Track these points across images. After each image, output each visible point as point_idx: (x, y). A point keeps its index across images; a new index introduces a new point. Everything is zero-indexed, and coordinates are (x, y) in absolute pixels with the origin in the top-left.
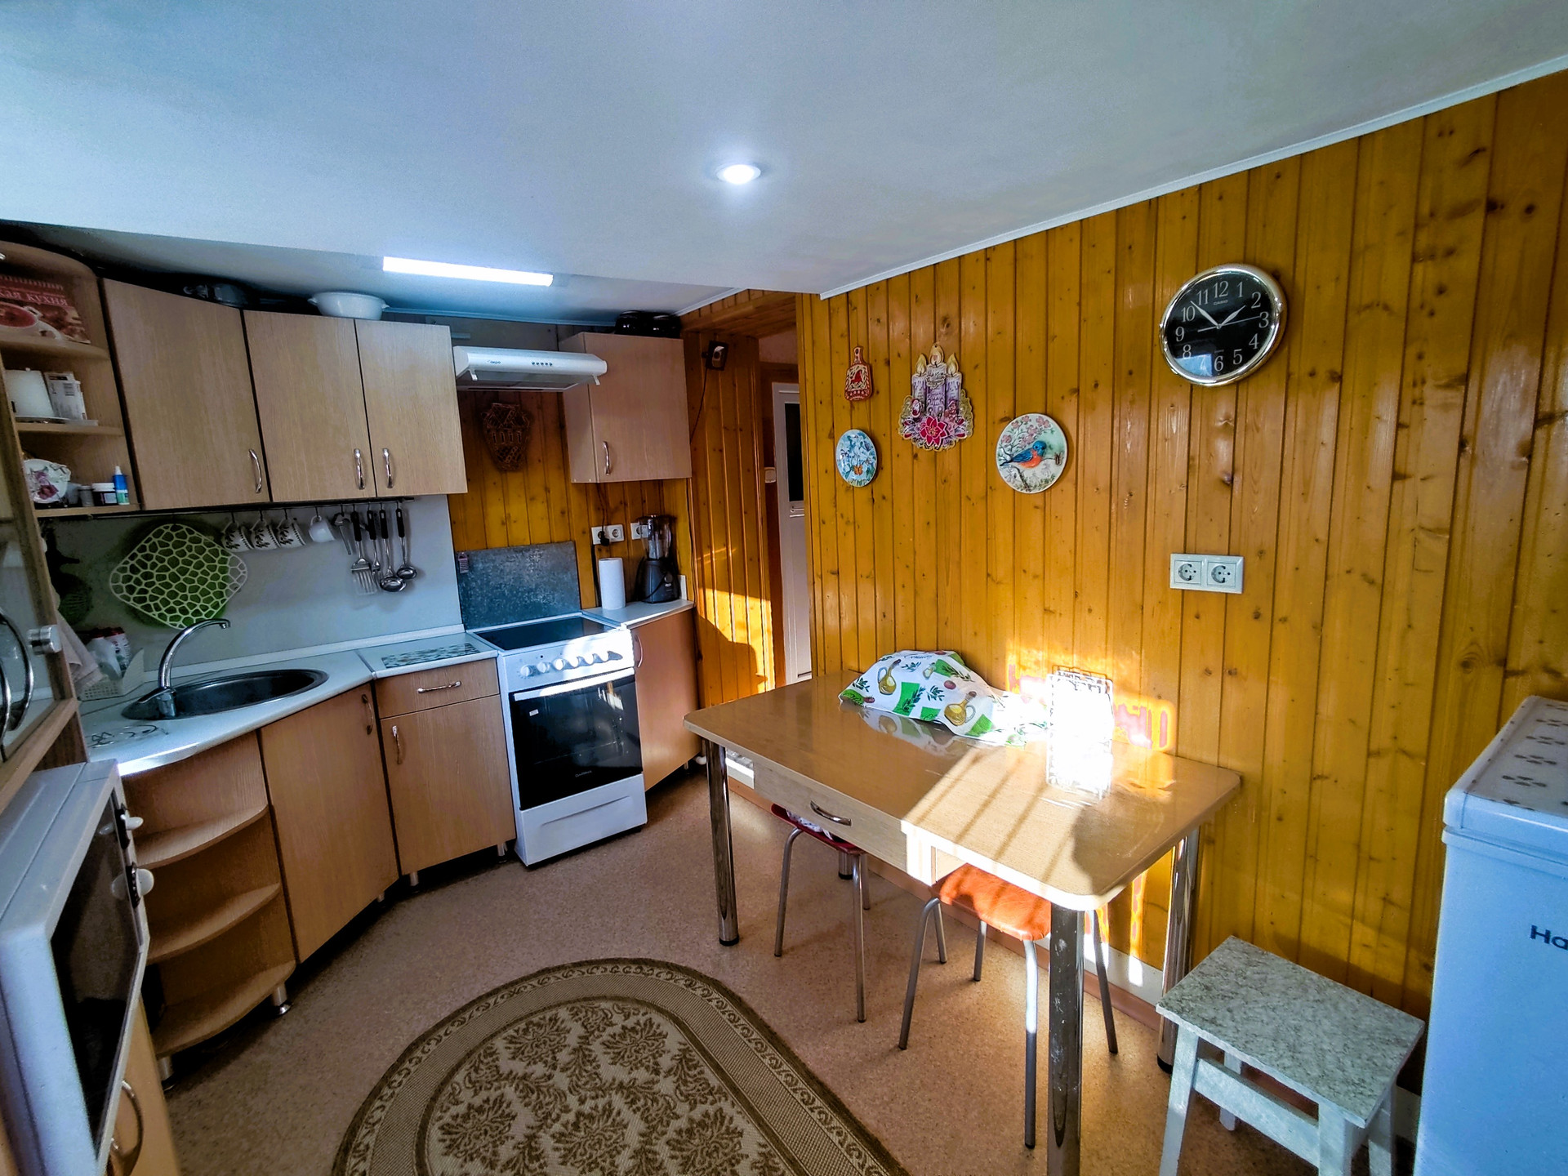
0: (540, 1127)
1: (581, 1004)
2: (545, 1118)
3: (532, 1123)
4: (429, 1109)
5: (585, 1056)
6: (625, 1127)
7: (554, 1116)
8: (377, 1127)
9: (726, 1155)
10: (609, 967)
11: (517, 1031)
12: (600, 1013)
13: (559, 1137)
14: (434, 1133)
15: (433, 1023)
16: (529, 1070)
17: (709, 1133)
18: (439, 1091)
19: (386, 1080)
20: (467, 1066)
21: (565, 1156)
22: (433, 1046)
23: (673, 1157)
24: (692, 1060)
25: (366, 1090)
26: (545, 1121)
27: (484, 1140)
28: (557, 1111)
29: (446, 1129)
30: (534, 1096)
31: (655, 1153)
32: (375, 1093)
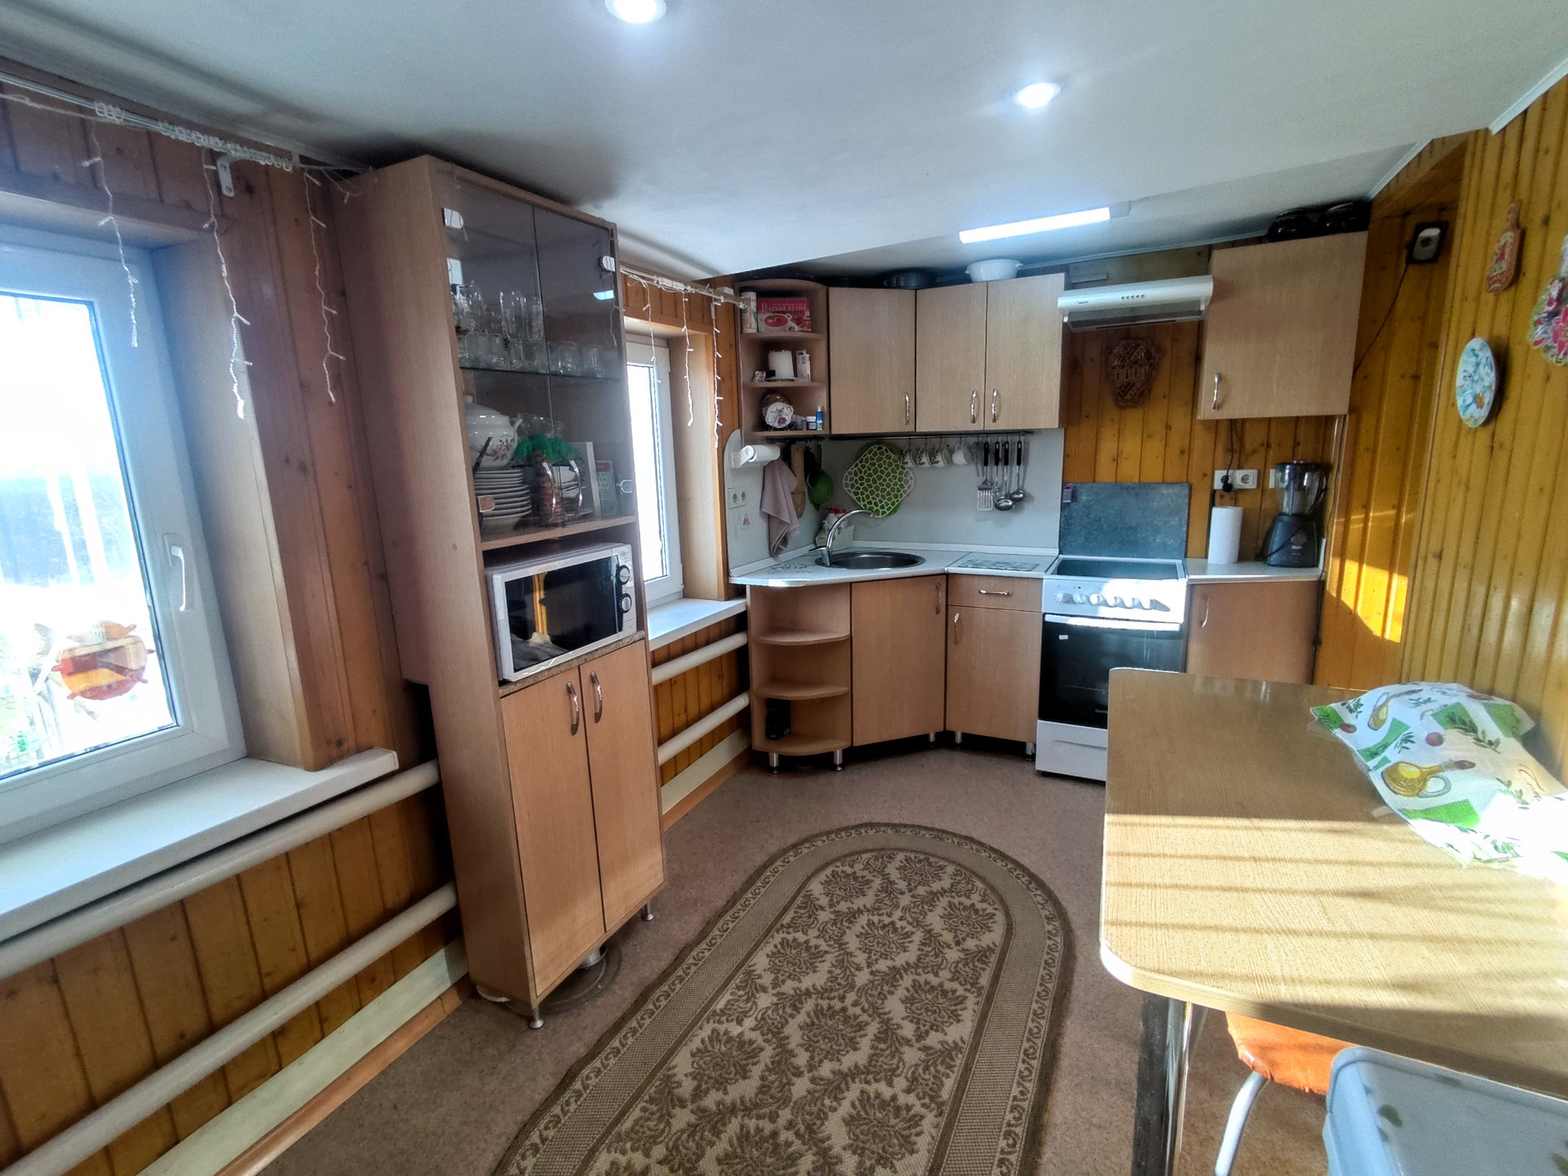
0: (869, 911)
1: (966, 873)
2: (876, 909)
3: (868, 906)
4: (838, 859)
5: (933, 899)
6: (905, 951)
7: (880, 912)
8: (813, 848)
9: (935, 1020)
10: (1010, 866)
11: (916, 857)
12: (970, 886)
13: (870, 924)
14: (828, 871)
15: (886, 821)
16: (897, 881)
17: (941, 1001)
18: (851, 854)
19: (838, 831)
20: (874, 854)
21: (862, 934)
22: (871, 832)
23: (907, 990)
24: (987, 957)
25: (827, 828)
26: (875, 910)
27: (842, 893)
28: (885, 911)
29: (835, 874)
30: (884, 895)
31: (902, 977)
32: (828, 833)
